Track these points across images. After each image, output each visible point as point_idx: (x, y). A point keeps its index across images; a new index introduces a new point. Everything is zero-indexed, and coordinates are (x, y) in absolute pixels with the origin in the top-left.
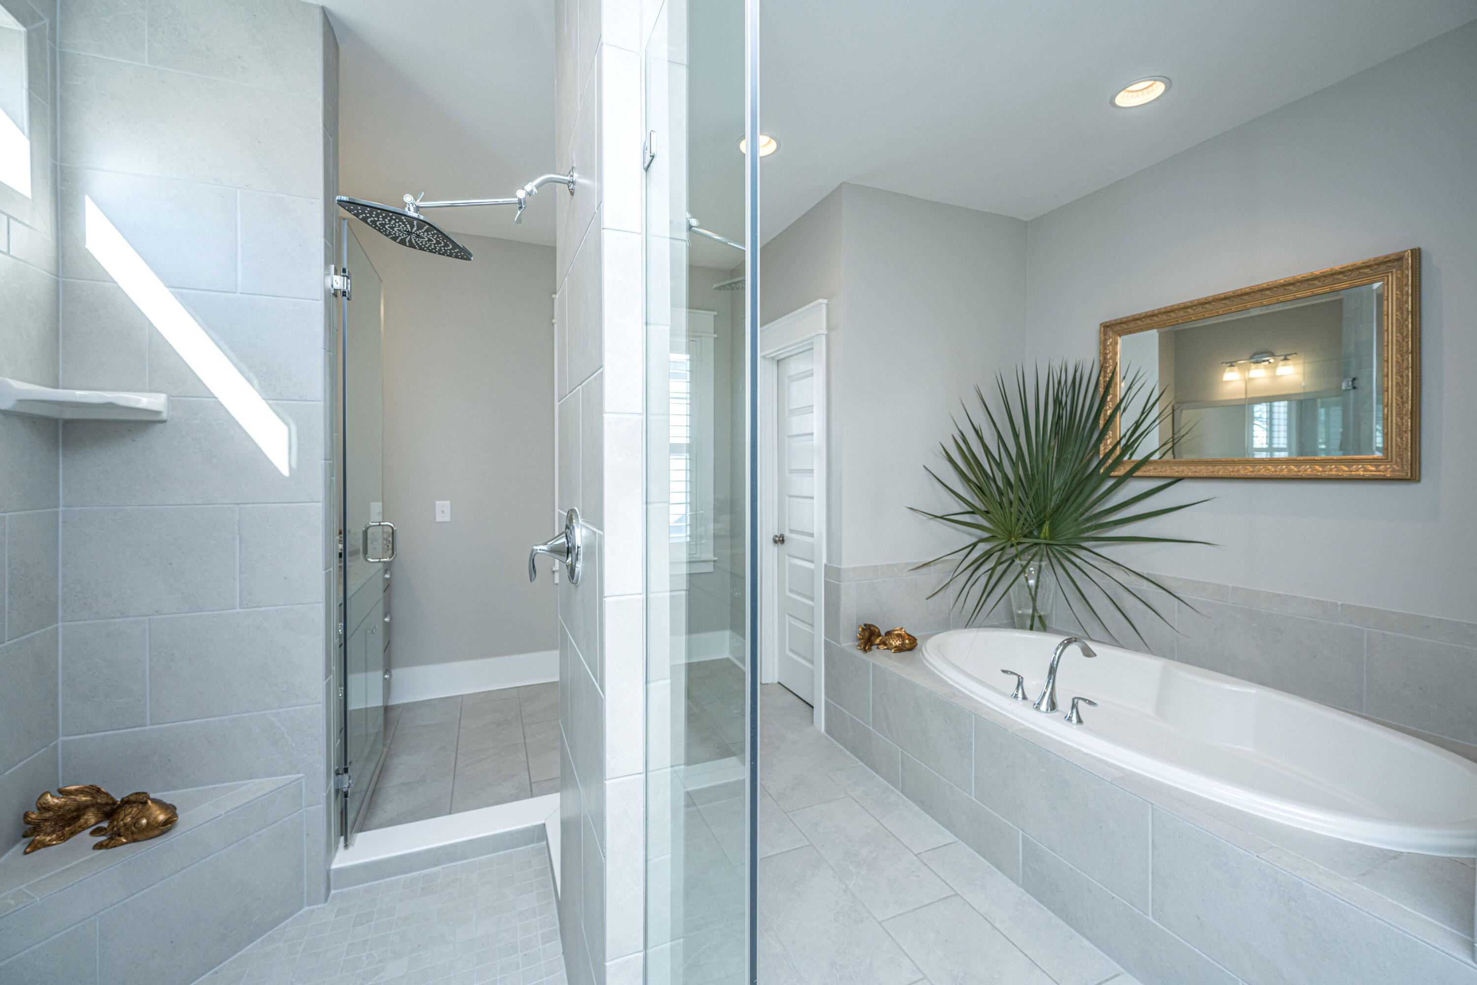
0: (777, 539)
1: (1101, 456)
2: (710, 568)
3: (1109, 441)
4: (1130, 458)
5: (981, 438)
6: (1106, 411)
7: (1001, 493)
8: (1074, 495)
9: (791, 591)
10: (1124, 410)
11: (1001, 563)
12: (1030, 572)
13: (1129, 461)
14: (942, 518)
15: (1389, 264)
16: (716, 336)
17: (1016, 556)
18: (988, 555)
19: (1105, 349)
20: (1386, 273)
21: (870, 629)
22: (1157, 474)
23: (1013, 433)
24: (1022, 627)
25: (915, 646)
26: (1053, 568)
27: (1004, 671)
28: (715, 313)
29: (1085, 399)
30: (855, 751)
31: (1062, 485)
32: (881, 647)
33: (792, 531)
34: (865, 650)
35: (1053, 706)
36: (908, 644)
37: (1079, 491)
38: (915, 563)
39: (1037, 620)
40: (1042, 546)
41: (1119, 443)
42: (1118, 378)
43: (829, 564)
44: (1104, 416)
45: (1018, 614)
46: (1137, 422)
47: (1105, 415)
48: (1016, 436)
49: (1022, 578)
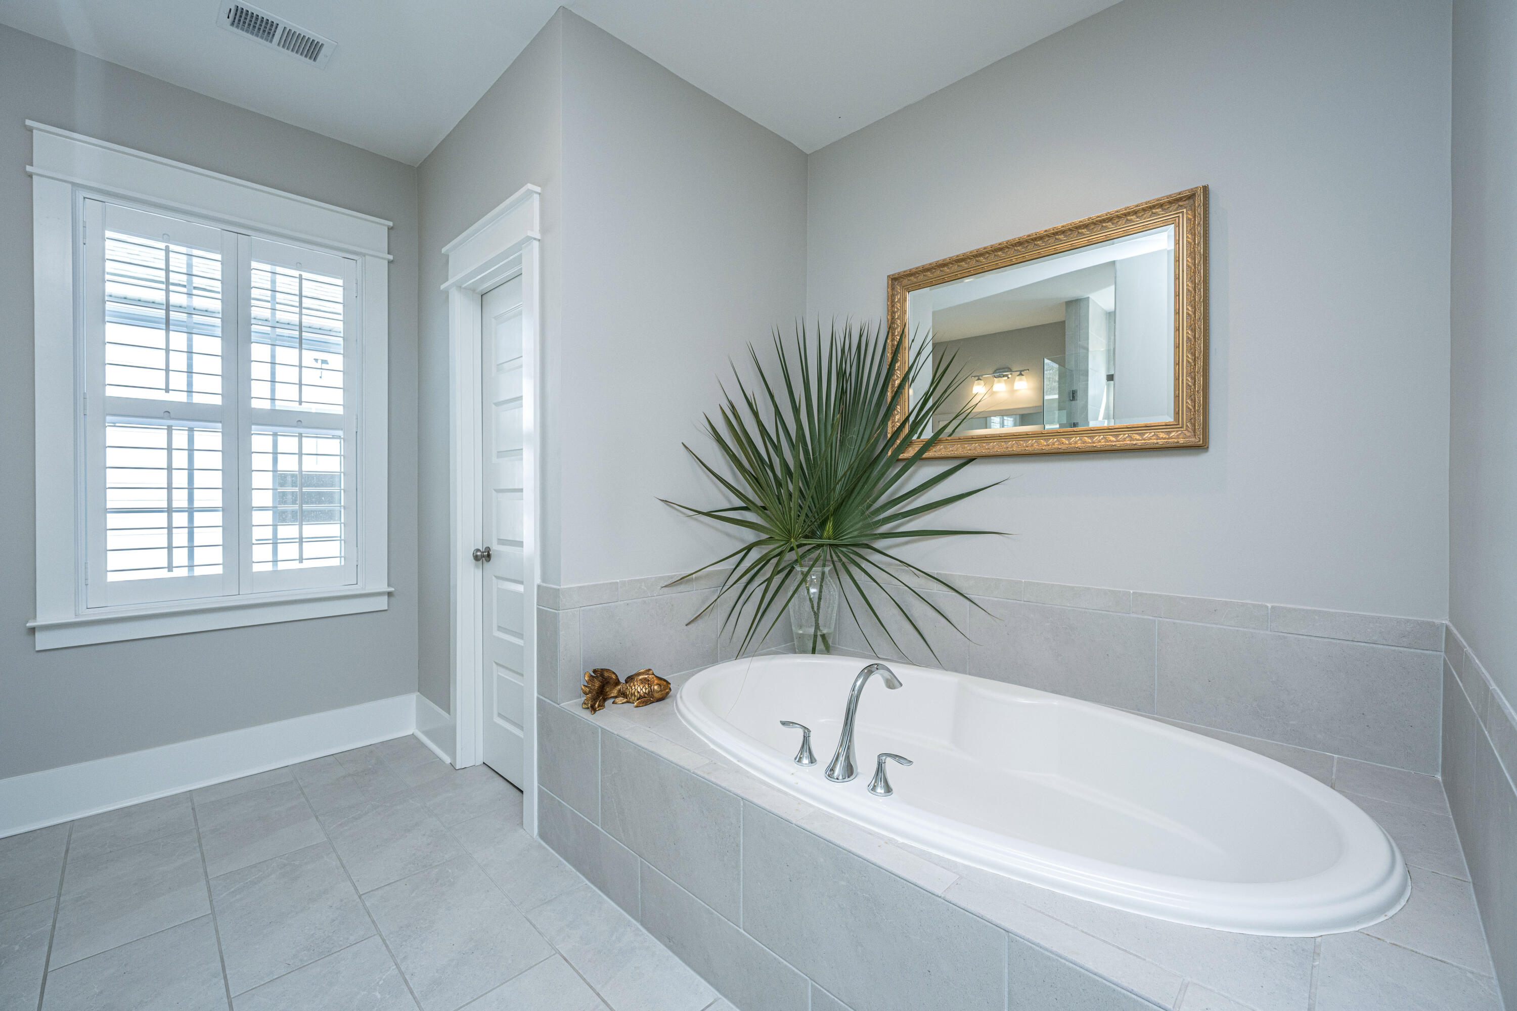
0: (479, 553)
1: (889, 436)
2: (382, 603)
3: (897, 417)
4: (919, 437)
5: (756, 414)
6: (894, 381)
7: (779, 484)
8: (860, 484)
9: (500, 628)
10: (913, 381)
11: (779, 572)
12: (812, 580)
13: (918, 440)
14: (708, 514)
15: (1181, 203)
16: (391, 257)
17: (796, 561)
18: (764, 561)
19: (893, 306)
20: (1177, 213)
21: (602, 675)
22: (949, 454)
23: (793, 408)
24: (803, 651)
25: (668, 693)
26: (838, 575)
27: (783, 723)
28: (391, 224)
29: (871, 370)
30: (578, 865)
31: (848, 470)
32: (620, 700)
33: (502, 542)
34: (593, 709)
35: (850, 771)
36: (658, 692)
37: (865, 478)
38: (672, 577)
39: (819, 639)
40: (825, 548)
41: (907, 419)
42: (906, 343)
43: (545, 585)
44: (892, 387)
45: (798, 634)
46: (926, 394)
47: (893, 385)
48: (796, 410)
49: (802, 590)
